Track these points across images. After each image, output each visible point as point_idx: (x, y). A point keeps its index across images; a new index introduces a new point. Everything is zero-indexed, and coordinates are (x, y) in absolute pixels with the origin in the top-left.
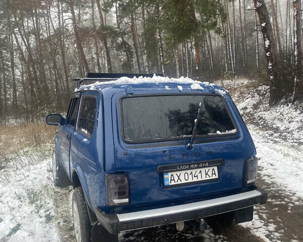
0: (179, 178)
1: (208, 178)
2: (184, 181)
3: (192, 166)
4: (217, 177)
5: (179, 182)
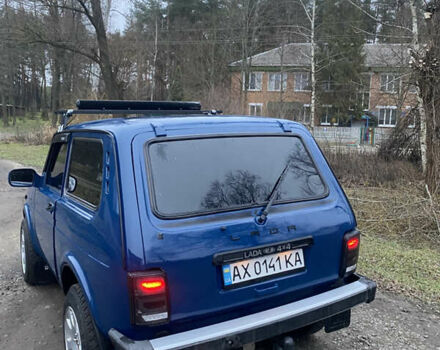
0: (246, 272)
1: (290, 268)
2: (254, 276)
3: (267, 251)
4: (303, 265)
5: (247, 278)
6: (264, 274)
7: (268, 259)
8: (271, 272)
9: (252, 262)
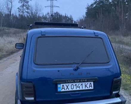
0: (67, 88)
1: (87, 88)
2: (70, 90)
3: (76, 81)
4: (93, 88)
5: (67, 90)
6: (75, 89)
7: (77, 84)
8: (78, 89)
9: (70, 84)
